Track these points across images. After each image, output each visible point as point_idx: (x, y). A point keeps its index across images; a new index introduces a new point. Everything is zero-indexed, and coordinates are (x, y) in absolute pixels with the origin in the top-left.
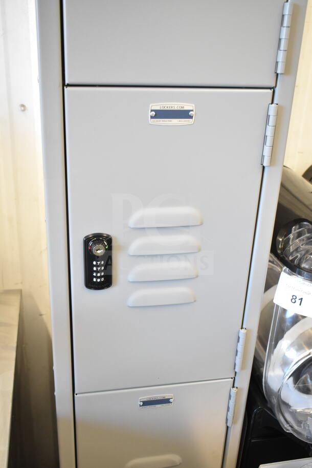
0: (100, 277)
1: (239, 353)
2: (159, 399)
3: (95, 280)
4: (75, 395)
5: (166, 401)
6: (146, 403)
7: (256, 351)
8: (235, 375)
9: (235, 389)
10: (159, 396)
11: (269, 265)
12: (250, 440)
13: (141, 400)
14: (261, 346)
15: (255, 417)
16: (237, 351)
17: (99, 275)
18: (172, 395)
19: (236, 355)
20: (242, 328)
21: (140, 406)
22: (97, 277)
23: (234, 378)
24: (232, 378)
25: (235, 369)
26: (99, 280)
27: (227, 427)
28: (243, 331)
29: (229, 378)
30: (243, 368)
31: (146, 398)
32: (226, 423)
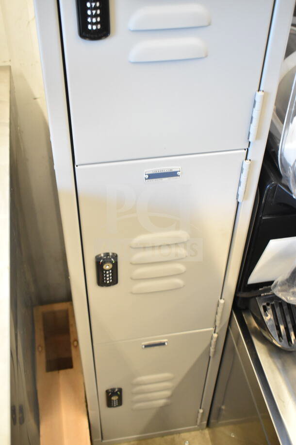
0: (96, 23)
1: (254, 120)
2: (166, 171)
3: (90, 27)
4: (76, 166)
5: (174, 174)
6: (151, 176)
7: (272, 123)
8: (249, 146)
9: (248, 161)
10: (166, 169)
11: (291, 30)
12: (261, 217)
13: (147, 173)
14: (278, 118)
15: (267, 194)
16: (252, 118)
17: (94, 20)
18: (180, 167)
19: (251, 122)
20: (259, 90)
21: (146, 179)
22: (92, 24)
23: (248, 149)
24: (245, 150)
25: (248, 139)
26: (94, 27)
27: (238, 203)
28: (260, 94)
29: (242, 149)
30: (258, 137)
31: (151, 171)
32: (237, 199)
